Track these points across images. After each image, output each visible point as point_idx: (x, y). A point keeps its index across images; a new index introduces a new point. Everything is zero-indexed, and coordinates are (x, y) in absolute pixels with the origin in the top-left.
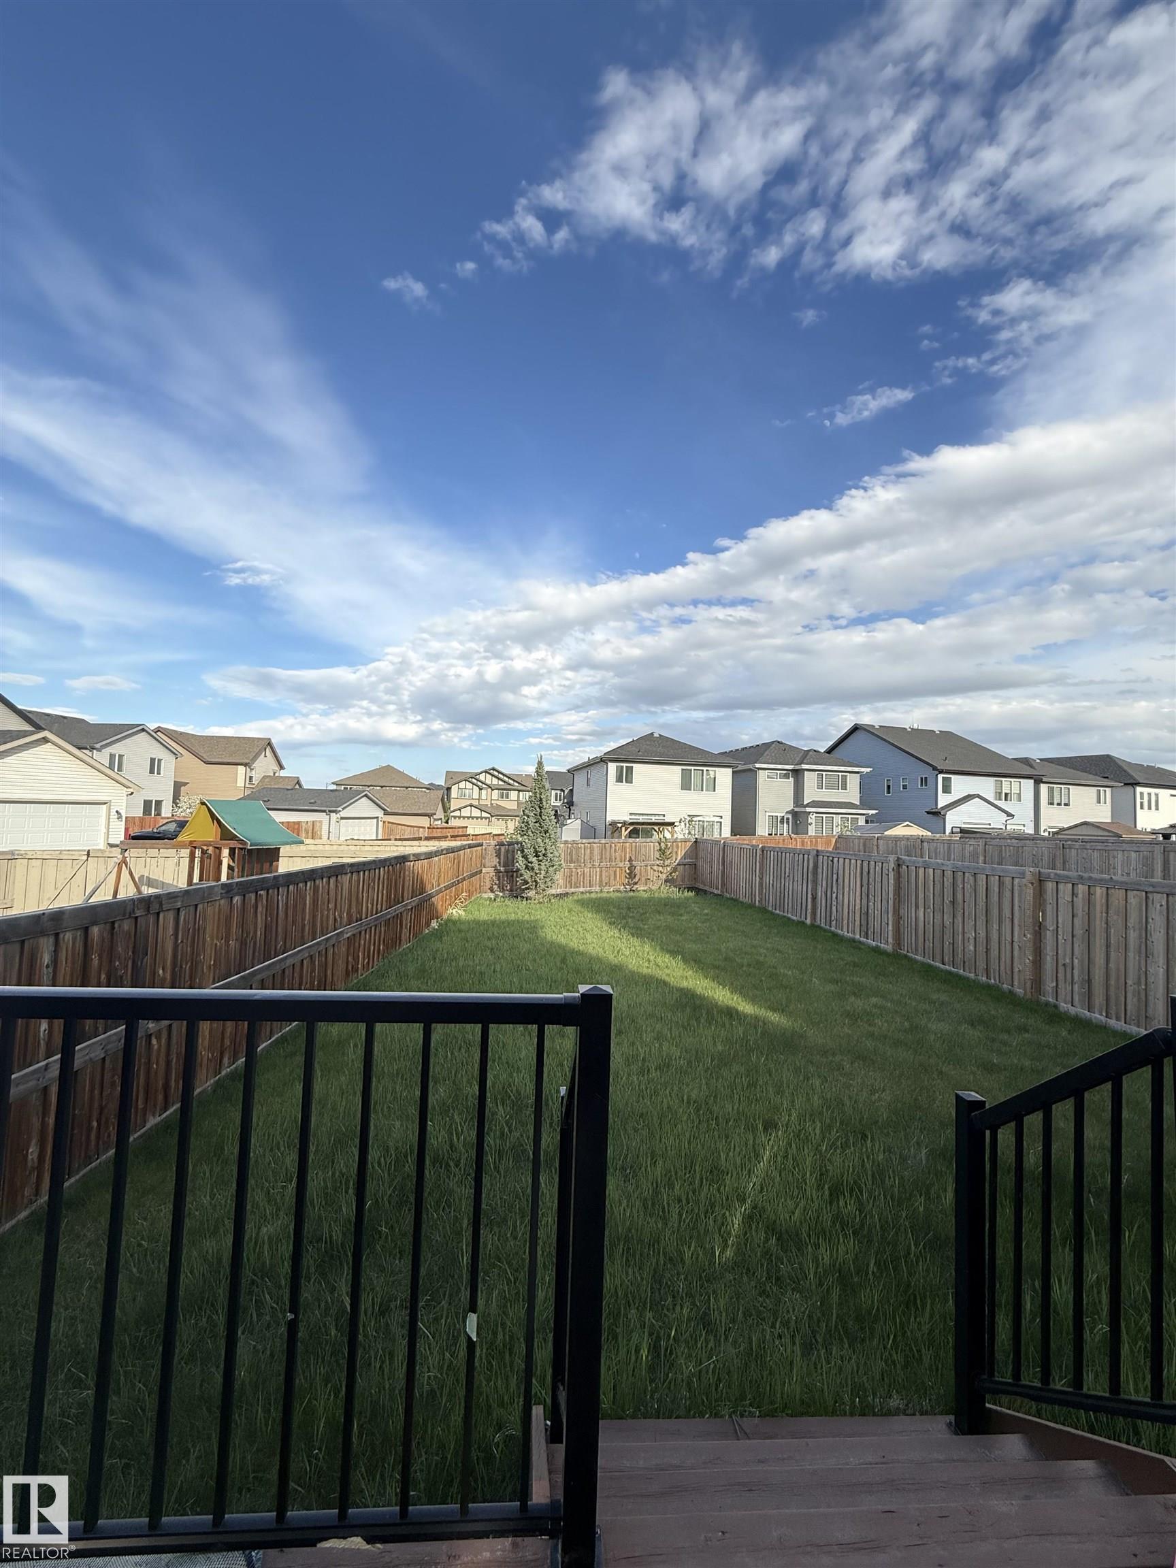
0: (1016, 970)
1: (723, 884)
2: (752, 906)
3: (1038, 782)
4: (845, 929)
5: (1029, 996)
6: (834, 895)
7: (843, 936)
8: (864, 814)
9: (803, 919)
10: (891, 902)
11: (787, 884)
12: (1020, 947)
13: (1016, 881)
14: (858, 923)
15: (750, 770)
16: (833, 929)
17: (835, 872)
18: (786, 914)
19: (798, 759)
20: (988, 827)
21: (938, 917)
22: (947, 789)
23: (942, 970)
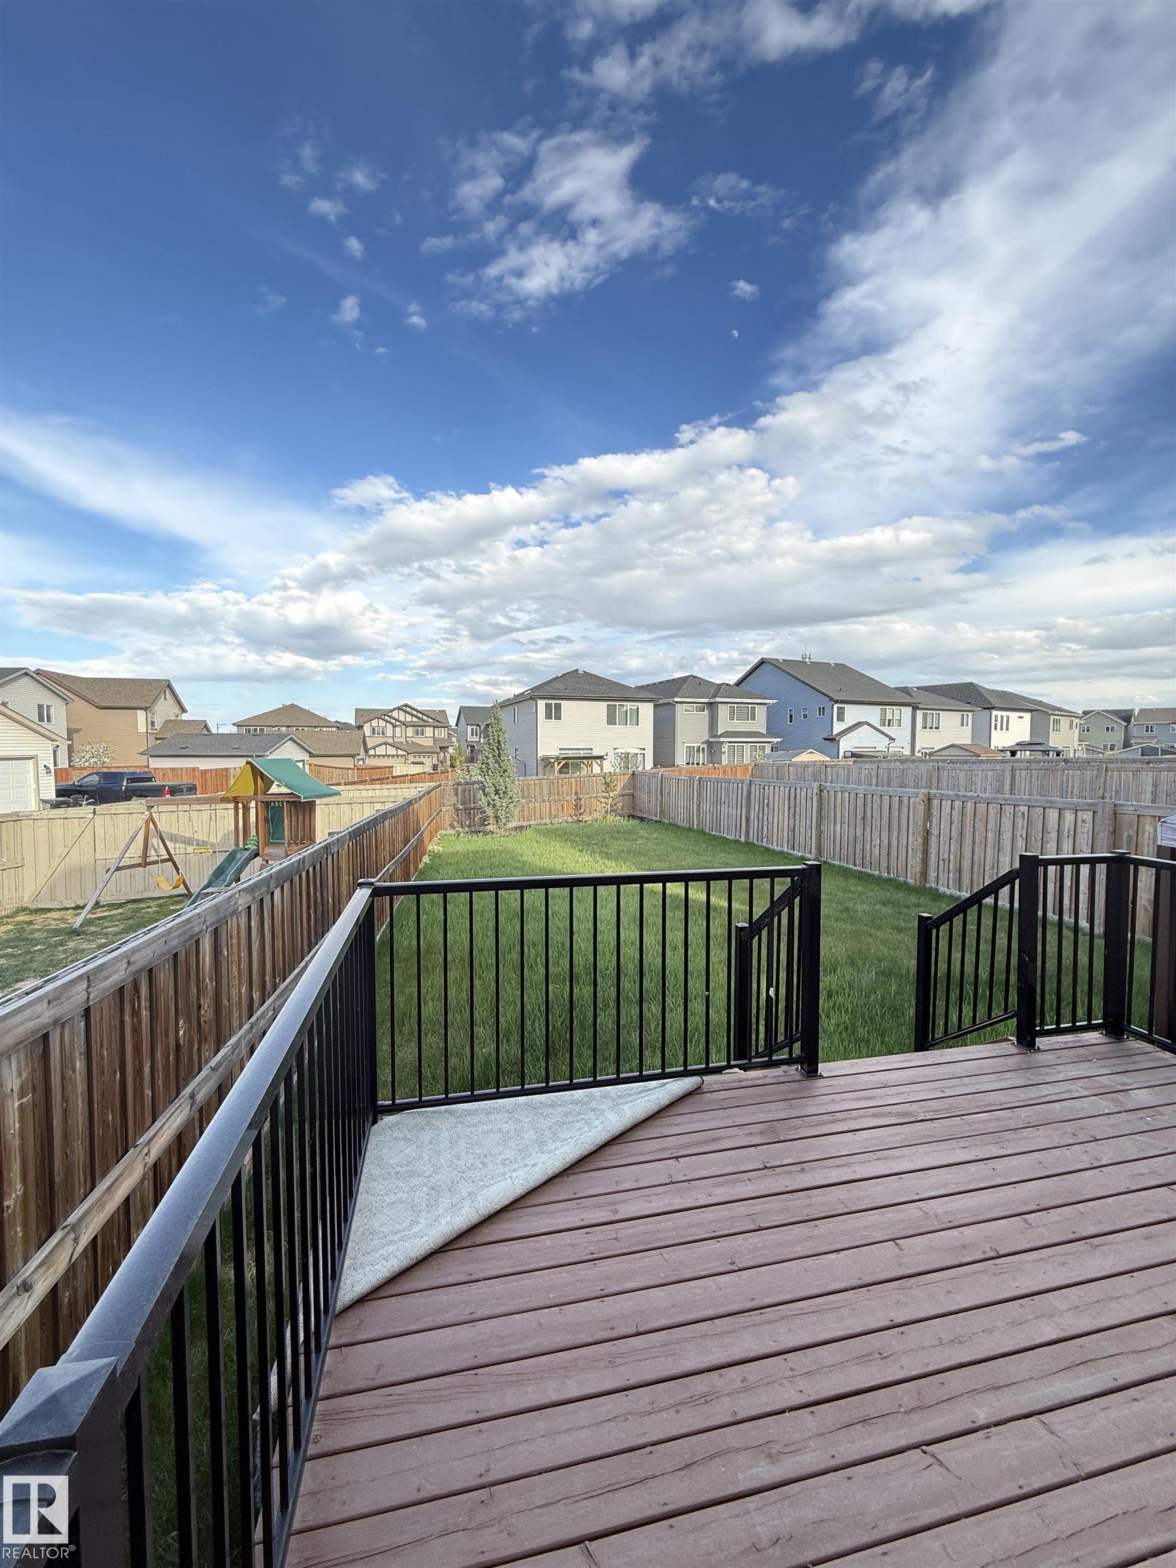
0: (909, 865)
1: (662, 811)
2: (690, 829)
3: (915, 708)
4: (775, 844)
5: (918, 884)
6: (765, 817)
7: (773, 850)
8: (769, 742)
9: (738, 837)
10: (814, 820)
11: (723, 809)
12: (913, 849)
13: (912, 799)
14: (786, 838)
15: (669, 703)
16: (765, 844)
17: (766, 797)
18: (722, 834)
19: (712, 693)
20: (873, 750)
21: (852, 830)
22: (841, 718)
23: (855, 871)
